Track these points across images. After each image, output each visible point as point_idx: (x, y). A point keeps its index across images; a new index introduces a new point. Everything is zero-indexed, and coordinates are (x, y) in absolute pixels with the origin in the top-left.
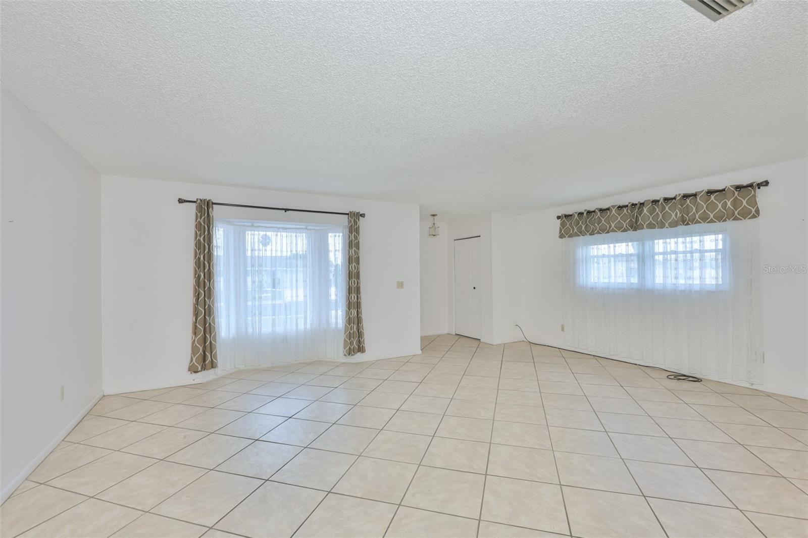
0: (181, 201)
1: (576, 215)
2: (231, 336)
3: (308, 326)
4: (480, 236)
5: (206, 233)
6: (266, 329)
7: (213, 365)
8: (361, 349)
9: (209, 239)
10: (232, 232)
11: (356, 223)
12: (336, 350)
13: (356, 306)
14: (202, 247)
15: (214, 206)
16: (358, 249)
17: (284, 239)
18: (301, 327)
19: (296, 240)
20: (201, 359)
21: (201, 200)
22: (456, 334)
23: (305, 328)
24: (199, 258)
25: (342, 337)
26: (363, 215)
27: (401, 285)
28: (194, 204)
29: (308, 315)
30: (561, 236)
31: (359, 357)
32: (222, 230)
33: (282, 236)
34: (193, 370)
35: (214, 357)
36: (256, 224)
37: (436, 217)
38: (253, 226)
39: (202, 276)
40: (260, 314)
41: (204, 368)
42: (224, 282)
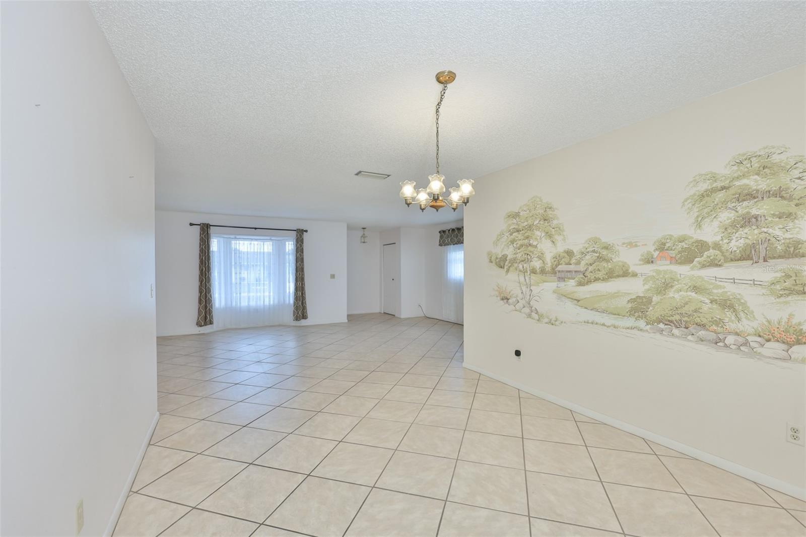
0: (191, 224)
1: (447, 231)
2: (222, 306)
3: (272, 303)
4: (395, 243)
5: (206, 243)
6: (244, 303)
7: (211, 323)
8: (304, 317)
9: (208, 246)
10: (222, 242)
11: (301, 236)
12: (288, 317)
13: (301, 290)
14: (204, 252)
15: (211, 227)
16: (303, 253)
17: (256, 246)
18: (267, 303)
19: (264, 247)
20: (203, 318)
21: (203, 224)
22: (384, 313)
23: (269, 303)
24: (202, 259)
25: (292, 309)
26: (306, 231)
27: (333, 276)
28: (199, 227)
29: (272, 294)
30: (440, 245)
31: (303, 322)
32: (216, 240)
33: (254, 244)
34: (199, 324)
35: (211, 317)
36: (238, 237)
37: (365, 230)
38: (235, 238)
39: (204, 269)
40: (240, 294)
41: (206, 324)
42: (218, 273)
